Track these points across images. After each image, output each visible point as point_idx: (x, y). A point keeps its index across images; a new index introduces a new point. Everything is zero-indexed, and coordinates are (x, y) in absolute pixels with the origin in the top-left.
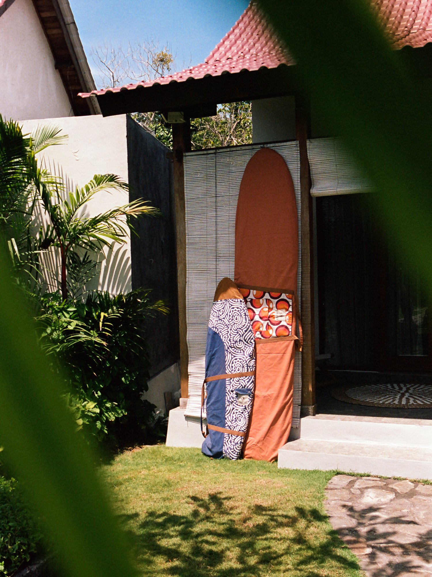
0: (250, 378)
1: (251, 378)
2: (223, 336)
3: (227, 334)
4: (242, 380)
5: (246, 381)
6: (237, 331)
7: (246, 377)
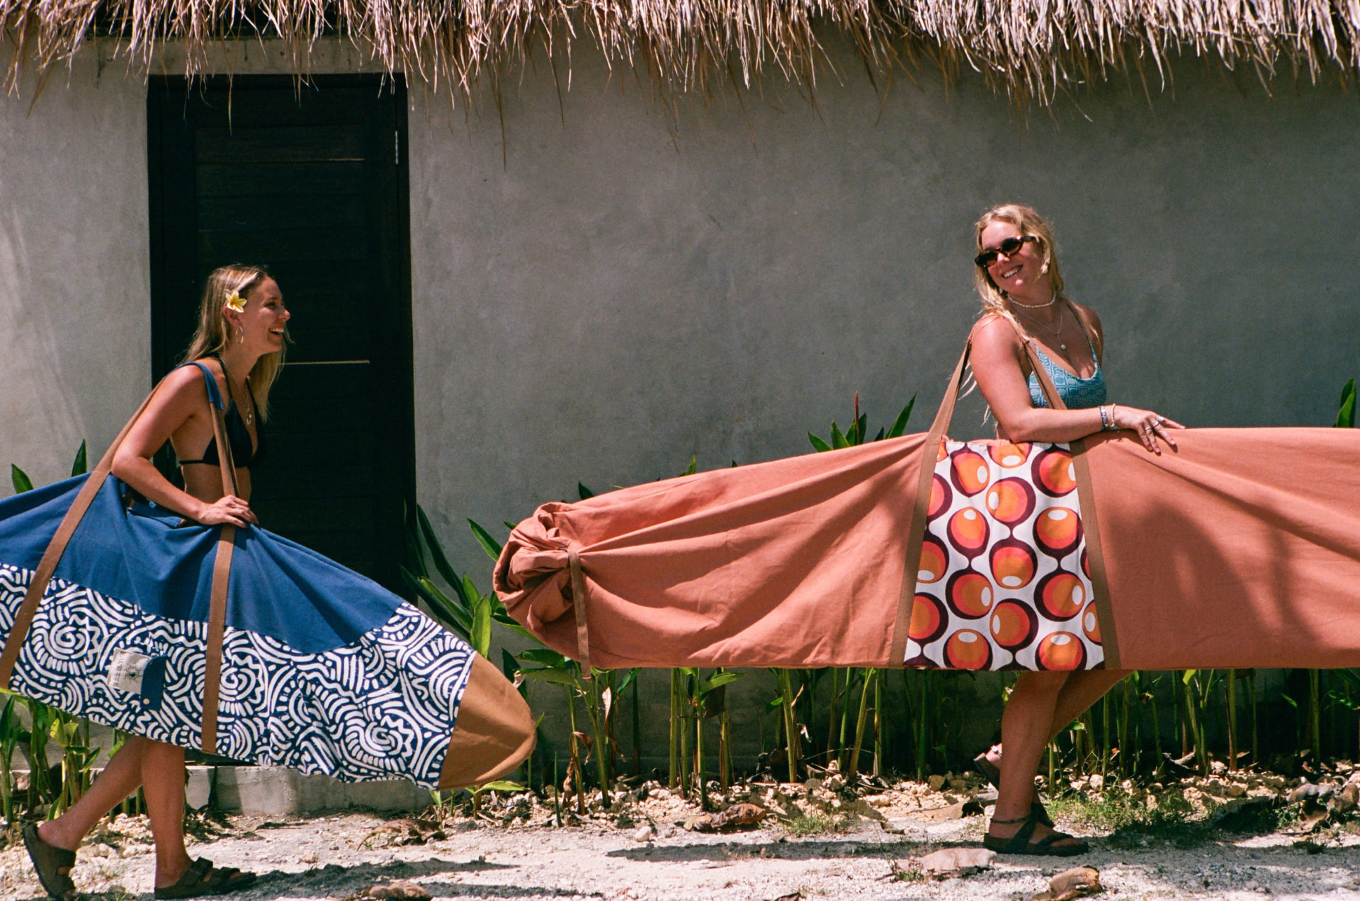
0: (195, 715)
1: (195, 721)
2: (342, 657)
3: (341, 683)
4: (194, 687)
5: (185, 699)
6: (337, 720)
7: (201, 702)
